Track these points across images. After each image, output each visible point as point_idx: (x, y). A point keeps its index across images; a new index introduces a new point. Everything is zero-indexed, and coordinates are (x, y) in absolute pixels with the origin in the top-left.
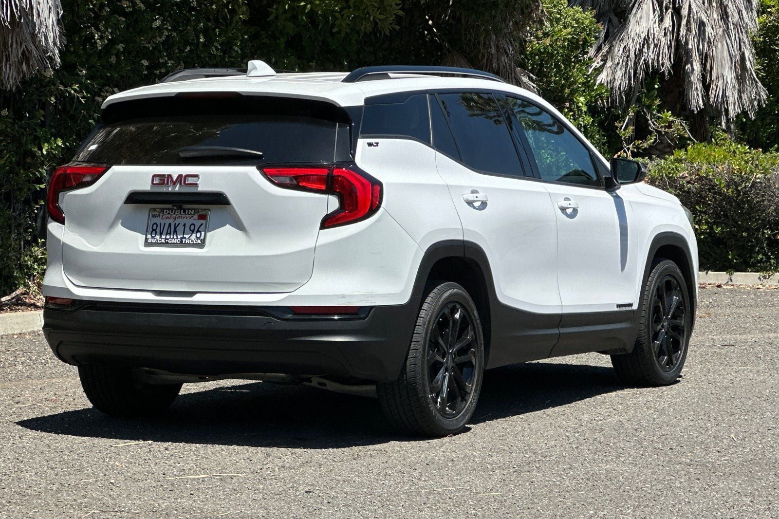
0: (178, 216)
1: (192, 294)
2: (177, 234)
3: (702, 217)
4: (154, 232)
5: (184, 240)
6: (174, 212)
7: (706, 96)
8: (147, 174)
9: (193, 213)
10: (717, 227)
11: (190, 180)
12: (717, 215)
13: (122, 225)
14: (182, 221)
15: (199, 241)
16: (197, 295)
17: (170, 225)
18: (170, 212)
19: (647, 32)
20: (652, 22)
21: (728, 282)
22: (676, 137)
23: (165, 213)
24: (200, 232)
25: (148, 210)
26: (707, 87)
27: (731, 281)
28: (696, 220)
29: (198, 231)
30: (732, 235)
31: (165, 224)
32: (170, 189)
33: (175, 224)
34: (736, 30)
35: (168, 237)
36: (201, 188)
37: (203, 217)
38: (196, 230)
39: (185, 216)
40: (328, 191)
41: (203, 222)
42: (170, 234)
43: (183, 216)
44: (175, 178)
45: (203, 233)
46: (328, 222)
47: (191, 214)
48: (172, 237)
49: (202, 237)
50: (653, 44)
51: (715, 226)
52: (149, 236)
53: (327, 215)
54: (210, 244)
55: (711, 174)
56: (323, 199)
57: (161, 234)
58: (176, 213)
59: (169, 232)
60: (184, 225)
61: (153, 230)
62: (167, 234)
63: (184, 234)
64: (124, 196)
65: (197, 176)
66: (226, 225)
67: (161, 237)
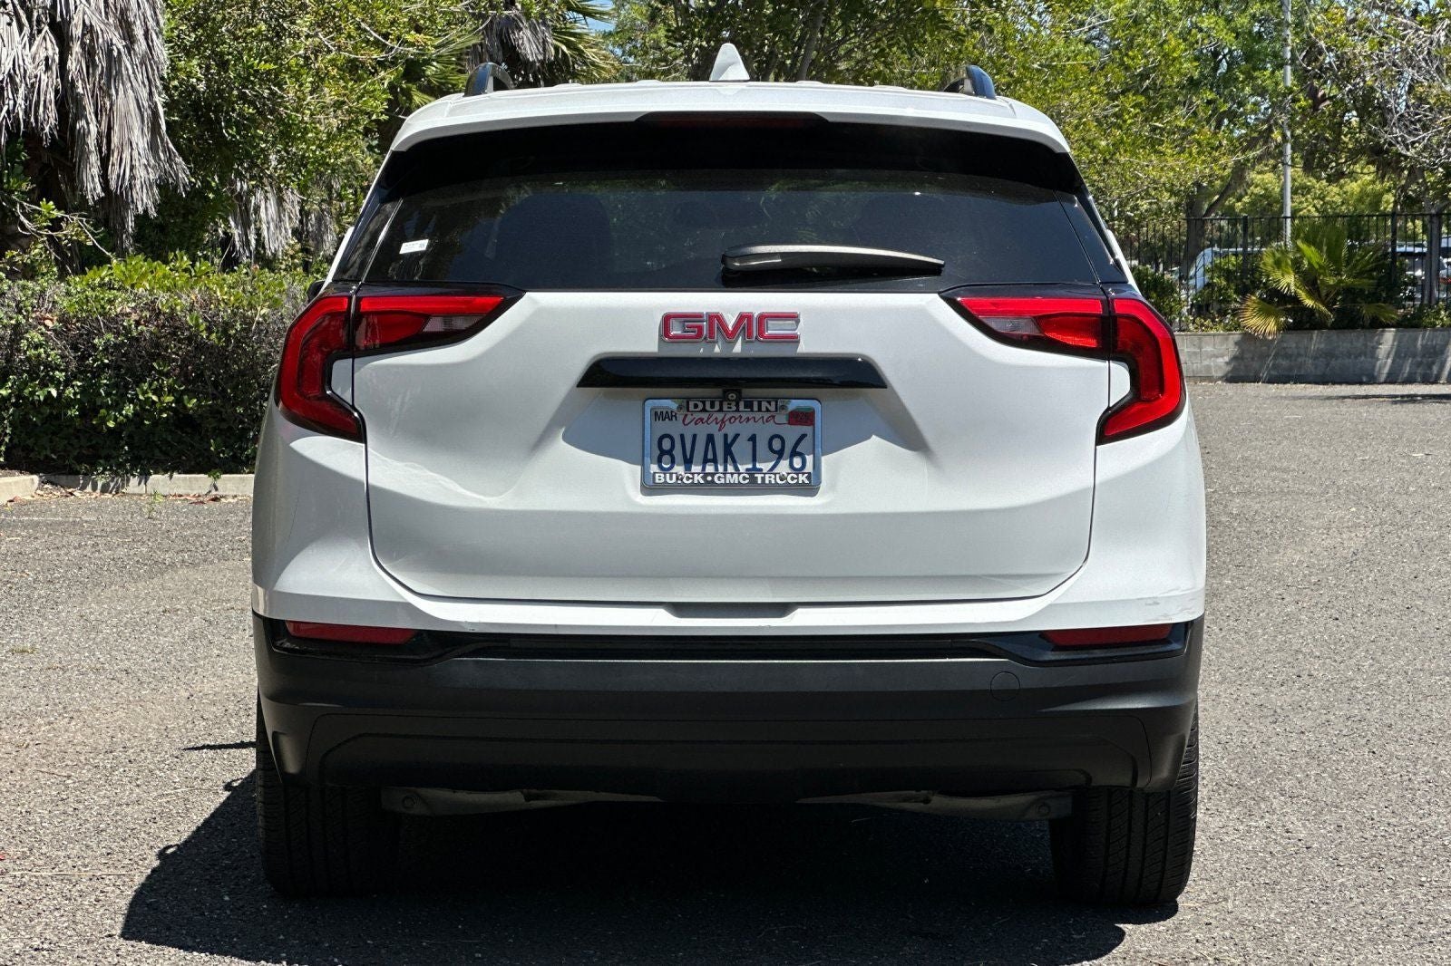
0: (728, 416)
1: (783, 609)
2: (734, 462)
3: (163, 381)
4: (666, 458)
5: (759, 476)
6: (717, 407)
7: (104, 177)
8: (646, 311)
9: (772, 408)
10: (190, 399)
11: (773, 329)
12: (184, 377)
13: (565, 438)
14: (746, 430)
15: (802, 478)
16: (800, 611)
17: (710, 439)
18: (708, 408)
19: (12, 63)
20: (20, 47)
21: (210, 492)
22: (66, 245)
23: (691, 408)
24: (801, 455)
25: (640, 403)
26: (105, 162)
27: (216, 489)
28: (153, 387)
29: (794, 453)
30: (214, 412)
31: (695, 437)
32: (717, 349)
33: (726, 436)
34: (144, 67)
35: (710, 468)
36: (804, 348)
37: (804, 418)
38: (788, 451)
39: (751, 415)
40: (1104, 352)
41: (807, 429)
42: (715, 461)
43: (744, 416)
44: (731, 321)
45: (809, 459)
46: (1114, 426)
47: (768, 410)
48: (721, 469)
49: (809, 468)
50: (23, 85)
51: (186, 397)
52: (654, 468)
53: (1109, 408)
54: (833, 487)
55: (178, 308)
56: (1100, 368)
57: (688, 462)
58: (725, 408)
59: (710, 456)
60: (753, 439)
61: (663, 452)
62: (705, 461)
63: (754, 460)
64: (579, 367)
65: (794, 317)
66: (869, 438)
67: (688, 469)
